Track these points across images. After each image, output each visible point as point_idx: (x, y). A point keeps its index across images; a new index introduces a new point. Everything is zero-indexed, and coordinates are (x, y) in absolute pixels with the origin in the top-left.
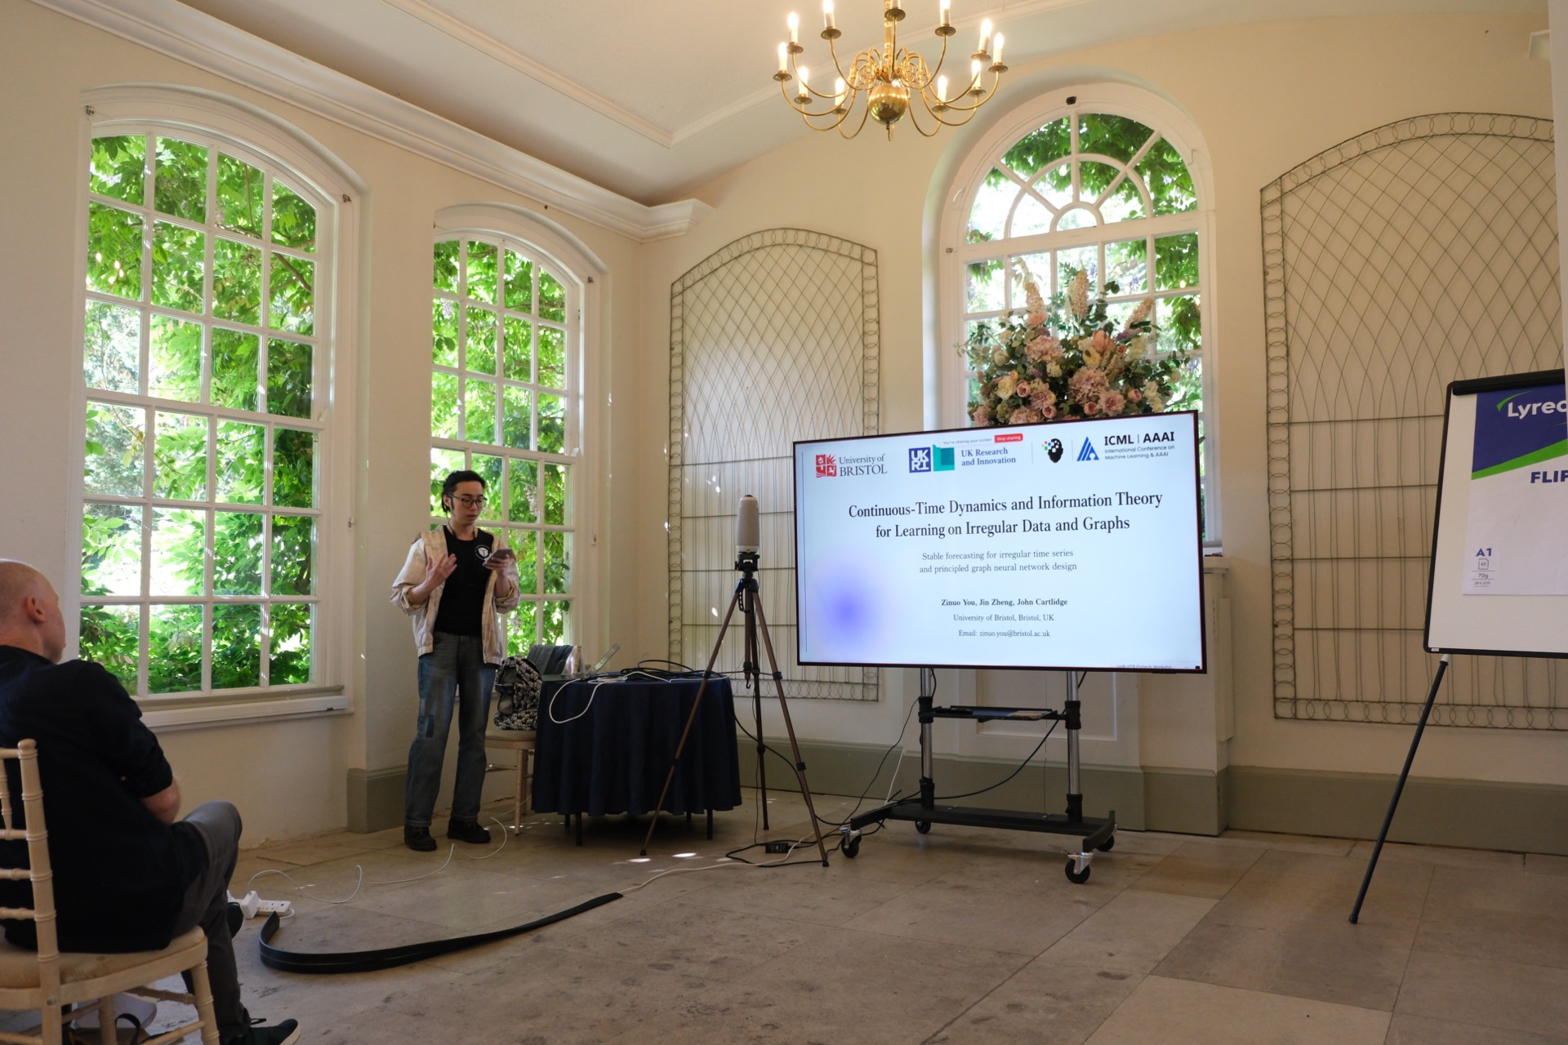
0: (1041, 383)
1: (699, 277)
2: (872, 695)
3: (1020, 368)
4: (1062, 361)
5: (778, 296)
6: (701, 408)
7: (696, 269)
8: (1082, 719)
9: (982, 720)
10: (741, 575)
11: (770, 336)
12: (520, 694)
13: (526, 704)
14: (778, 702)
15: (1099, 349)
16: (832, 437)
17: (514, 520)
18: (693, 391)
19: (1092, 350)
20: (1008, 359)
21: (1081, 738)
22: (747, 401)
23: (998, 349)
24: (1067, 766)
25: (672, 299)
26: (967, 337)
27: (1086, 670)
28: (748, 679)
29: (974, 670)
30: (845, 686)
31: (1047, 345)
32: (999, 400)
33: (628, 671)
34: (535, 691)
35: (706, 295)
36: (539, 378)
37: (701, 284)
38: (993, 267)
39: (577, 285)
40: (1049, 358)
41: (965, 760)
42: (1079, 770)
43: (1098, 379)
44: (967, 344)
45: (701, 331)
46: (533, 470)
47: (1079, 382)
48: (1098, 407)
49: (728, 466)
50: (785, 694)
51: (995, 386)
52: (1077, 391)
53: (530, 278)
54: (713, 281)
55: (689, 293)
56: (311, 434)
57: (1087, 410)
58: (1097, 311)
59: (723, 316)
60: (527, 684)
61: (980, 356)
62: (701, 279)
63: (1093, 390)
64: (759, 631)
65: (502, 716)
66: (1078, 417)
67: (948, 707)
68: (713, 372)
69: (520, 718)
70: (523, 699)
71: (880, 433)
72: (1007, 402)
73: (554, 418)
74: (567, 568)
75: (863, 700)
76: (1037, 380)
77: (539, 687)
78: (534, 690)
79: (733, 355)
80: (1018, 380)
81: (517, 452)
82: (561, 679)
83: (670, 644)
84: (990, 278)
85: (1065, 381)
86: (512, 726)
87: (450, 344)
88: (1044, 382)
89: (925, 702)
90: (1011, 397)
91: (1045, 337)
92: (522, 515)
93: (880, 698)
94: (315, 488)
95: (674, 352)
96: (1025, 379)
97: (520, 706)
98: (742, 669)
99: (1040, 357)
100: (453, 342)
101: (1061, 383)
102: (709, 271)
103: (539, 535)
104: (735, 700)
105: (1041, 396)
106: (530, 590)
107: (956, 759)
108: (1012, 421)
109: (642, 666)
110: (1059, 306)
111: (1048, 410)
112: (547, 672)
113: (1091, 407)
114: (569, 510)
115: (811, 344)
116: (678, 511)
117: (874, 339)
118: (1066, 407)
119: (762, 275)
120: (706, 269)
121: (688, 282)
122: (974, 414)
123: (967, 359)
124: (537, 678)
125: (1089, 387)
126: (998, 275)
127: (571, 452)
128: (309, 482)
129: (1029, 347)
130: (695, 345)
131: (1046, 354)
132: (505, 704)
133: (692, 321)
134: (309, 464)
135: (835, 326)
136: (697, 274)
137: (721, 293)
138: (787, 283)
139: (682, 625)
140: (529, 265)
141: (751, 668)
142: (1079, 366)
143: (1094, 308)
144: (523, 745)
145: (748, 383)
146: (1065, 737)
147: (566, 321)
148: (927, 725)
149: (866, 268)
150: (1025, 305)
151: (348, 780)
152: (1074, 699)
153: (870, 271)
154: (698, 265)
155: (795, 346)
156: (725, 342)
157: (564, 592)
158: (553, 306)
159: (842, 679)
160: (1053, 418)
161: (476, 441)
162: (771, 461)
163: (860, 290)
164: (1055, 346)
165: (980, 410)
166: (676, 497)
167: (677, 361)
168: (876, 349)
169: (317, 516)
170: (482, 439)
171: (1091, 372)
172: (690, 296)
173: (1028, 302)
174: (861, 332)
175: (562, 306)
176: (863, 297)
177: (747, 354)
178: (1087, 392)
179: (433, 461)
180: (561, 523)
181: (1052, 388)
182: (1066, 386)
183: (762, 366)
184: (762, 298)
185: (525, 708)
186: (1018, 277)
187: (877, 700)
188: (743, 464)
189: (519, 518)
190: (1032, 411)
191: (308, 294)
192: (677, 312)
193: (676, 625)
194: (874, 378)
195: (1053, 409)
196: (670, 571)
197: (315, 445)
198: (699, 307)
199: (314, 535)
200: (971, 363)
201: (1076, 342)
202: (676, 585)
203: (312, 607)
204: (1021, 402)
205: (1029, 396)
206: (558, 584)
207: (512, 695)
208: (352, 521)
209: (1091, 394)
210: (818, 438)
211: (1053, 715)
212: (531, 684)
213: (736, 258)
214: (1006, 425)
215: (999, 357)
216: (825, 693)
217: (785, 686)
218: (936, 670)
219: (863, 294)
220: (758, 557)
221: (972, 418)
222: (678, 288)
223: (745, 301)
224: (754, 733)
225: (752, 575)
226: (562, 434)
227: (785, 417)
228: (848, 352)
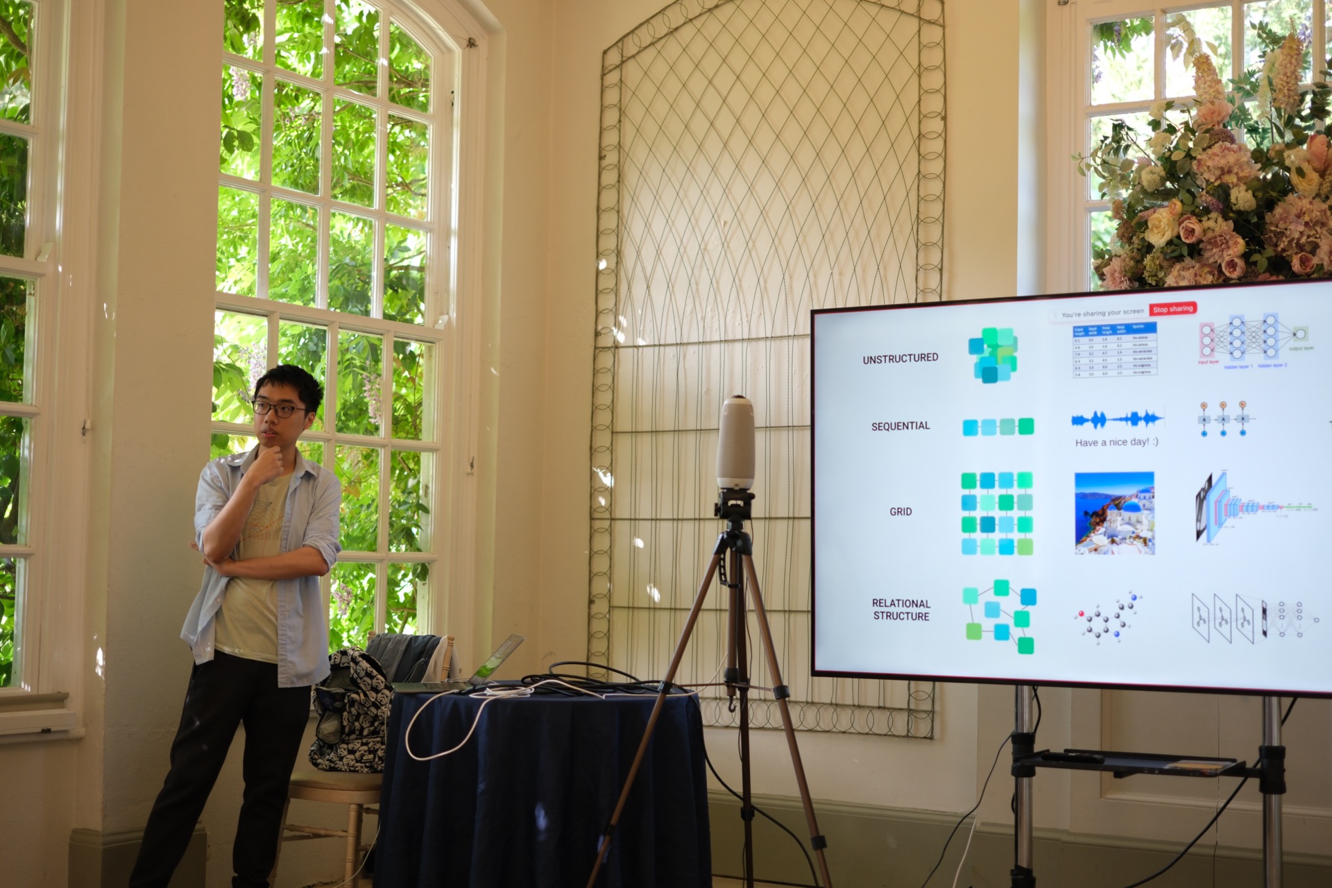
0: (1220, 220)
1: (649, 41)
2: (924, 729)
3: (1183, 195)
4: (1255, 184)
5: (779, 73)
6: (648, 253)
7: (644, 27)
8: (1288, 778)
9: (1120, 773)
10: (725, 525)
11: (765, 139)
12: (354, 711)
13: (362, 729)
14: (783, 738)
15: (1317, 164)
16: (864, 304)
17: (340, 430)
18: (636, 227)
19: (1306, 167)
20: (1163, 180)
21: (1285, 809)
22: (725, 244)
23: (1145, 163)
24: (1260, 856)
25: (603, 75)
26: (1095, 141)
27: (1296, 695)
28: (731, 695)
29: (1098, 691)
30: (877, 713)
31: (1231, 158)
32: (1149, 248)
33: (534, 679)
34: (378, 708)
35: (660, 70)
36: (388, 201)
37: (651, 52)
38: (1134, 30)
39: (449, 50)
40: (1235, 180)
41: (1079, 839)
42: (1282, 863)
43: (1316, 214)
44: (1094, 154)
45: (650, 129)
46: (374, 350)
47: (1284, 219)
48: (1315, 261)
49: (691, 349)
50: (795, 723)
51: (1143, 225)
52: (1280, 235)
53: (374, 41)
54: (672, 48)
55: (631, 66)
56: (22, 283)
57: (1296, 266)
58: (1313, 101)
59: (686, 105)
60: (366, 695)
61: (1116, 173)
62: (652, 44)
63: (1308, 232)
64: (752, 621)
65: (324, 746)
66: (1281, 277)
67: (1062, 751)
68: (668, 197)
69: (352, 752)
70: (357, 719)
71: (944, 299)
72: (1162, 251)
73: (407, 268)
74: (426, 510)
75: (907, 736)
76: (1214, 215)
77: (386, 701)
78: (376, 705)
79: (703, 169)
80: (1182, 214)
81: (348, 319)
82: (424, 689)
83: (590, 637)
84: (1128, 48)
85: (1261, 217)
86: (339, 765)
87: (245, 141)
88: (1226, 218)
89: (1023, 742)
90: (1170, 243)
91: (1228, 144)
92: (352, 424)
93: (937, 734)
94: (28, 373)
95: (605, 163)
96: (1193, 213)
97: (352, 732)
98: (722, 680)
99: (1219, 178)
100: (251, 140)
101: (1255, 220)
102: (665, 31)
103: (382, 458)
104: (705, 730)
105: (1220, 242)
106: (365, 545)
107: (1064, 838)
108: (1170, 281)
109: (556, 671)
110: (1248, 95)
111: (1232, 265)
112: (397, 678)
113: (1303, 262)
114: (430, 418)
115: (832, 153)
116: (608, 422)
117: (937, 146)
118: (1261, 260)
119: (752, 39)
120: (660, 27)
121: (631, 48)
122: (1105, 270)
123: (1096, 181)
124: (382, 686)
125: (1302, 228)
126: (1143, 45)
127: (436, 322)
128: (20, 360)
129: (1199, 161)
130: (640, 153)
131: (1229, 172)
132: (330, 726)
133: (635, 111)
134: (19, 332)
135: (871, 124)
136: (645, 36)
137: (685, 67)
138: (792, 52)
139: (611, 608)
140: (373, 18)
141: (737, 678)
142: (1285, 193)
143: (1309, 98)
144: (357, 797)
145: (727, 215)
146: (1259, 807)
147: (431, 109)
148: (1025, 780)
149: (926, 29)
150: (1193, 93)
151: (71, 847)
152: (1275, 743)
153: (933, 34)
154: (647, 21)
155: (806, 156)
156: (689, 147)
157: (419, 550)
158: (409, 85)
159: (873, 702)
160: (1239, 279)
161: (285, 300)
162: (762, 344)
163: (915, 65)
164: (1245, 159)
165: (1116, 263)
166: (604, 398)
167: (610, 177)
168: (940, 163)
169: (32, 415)
170: (293, 298)
171: (1305, 203)
172: (633, 71)
173: (1197, 88)
174: (916, 135)
175: (425, 83)
176: (919, 76)
177: (726, 167)
178: (1297, 235)
179: (218, 331)
180: (416, 437)
181: (1237, 229)
182: (1261, 225)
183: (751, 188)
184: (752, 76)
185: (361, 736)
186: (1176, 47)
187: (931, 738)
188: (716, 347)
189: (348, 428)
190: (1203, 266)
191: (19, 56)
192: (612, 97)
193: (600, 607)
194: (935, 210)
195: (1240, 263)
196: (592, 519)
197: (30, 302)
198: (648, 91)
199: (25, 449)
200: (1101, 187)
201: (1280, 153)
202: (602, 542)
203: (21, 566)
204: (1185, 251)
205: (1200, 241)
206: (409, 537)
207: (342, 710)
208: (88, 426)
209: (1303, 240)
210: (840, 306)
211: (1239, 770)
212: (372, 695)
213: (710, 10)
214: (1159, 287)
215: (1150, 177)
216: (844, 724)
217: (794, 713)
218: (1040, 690)
219: (920, 70)
220: (752, 496)
221: (1102, 276)
222: (614, 58)
223: (724, 80)
224: (739, 789)
225: (741, 527)
226: (421, 294)
227: (787, 272)
228: (892, 168)
